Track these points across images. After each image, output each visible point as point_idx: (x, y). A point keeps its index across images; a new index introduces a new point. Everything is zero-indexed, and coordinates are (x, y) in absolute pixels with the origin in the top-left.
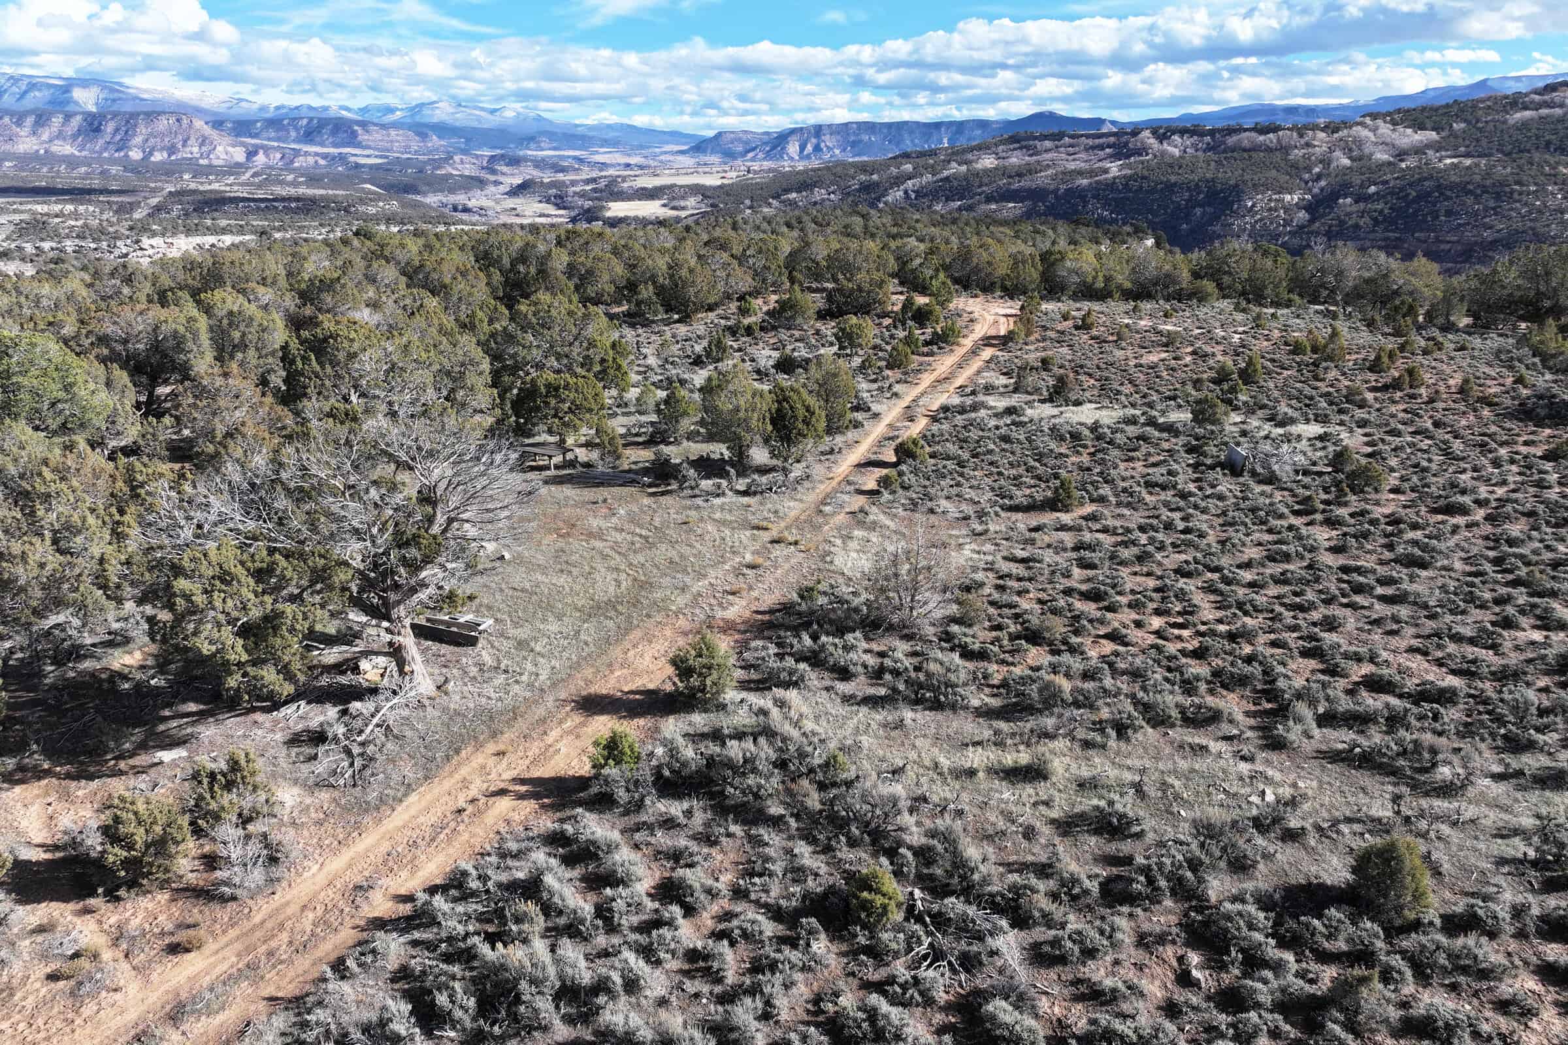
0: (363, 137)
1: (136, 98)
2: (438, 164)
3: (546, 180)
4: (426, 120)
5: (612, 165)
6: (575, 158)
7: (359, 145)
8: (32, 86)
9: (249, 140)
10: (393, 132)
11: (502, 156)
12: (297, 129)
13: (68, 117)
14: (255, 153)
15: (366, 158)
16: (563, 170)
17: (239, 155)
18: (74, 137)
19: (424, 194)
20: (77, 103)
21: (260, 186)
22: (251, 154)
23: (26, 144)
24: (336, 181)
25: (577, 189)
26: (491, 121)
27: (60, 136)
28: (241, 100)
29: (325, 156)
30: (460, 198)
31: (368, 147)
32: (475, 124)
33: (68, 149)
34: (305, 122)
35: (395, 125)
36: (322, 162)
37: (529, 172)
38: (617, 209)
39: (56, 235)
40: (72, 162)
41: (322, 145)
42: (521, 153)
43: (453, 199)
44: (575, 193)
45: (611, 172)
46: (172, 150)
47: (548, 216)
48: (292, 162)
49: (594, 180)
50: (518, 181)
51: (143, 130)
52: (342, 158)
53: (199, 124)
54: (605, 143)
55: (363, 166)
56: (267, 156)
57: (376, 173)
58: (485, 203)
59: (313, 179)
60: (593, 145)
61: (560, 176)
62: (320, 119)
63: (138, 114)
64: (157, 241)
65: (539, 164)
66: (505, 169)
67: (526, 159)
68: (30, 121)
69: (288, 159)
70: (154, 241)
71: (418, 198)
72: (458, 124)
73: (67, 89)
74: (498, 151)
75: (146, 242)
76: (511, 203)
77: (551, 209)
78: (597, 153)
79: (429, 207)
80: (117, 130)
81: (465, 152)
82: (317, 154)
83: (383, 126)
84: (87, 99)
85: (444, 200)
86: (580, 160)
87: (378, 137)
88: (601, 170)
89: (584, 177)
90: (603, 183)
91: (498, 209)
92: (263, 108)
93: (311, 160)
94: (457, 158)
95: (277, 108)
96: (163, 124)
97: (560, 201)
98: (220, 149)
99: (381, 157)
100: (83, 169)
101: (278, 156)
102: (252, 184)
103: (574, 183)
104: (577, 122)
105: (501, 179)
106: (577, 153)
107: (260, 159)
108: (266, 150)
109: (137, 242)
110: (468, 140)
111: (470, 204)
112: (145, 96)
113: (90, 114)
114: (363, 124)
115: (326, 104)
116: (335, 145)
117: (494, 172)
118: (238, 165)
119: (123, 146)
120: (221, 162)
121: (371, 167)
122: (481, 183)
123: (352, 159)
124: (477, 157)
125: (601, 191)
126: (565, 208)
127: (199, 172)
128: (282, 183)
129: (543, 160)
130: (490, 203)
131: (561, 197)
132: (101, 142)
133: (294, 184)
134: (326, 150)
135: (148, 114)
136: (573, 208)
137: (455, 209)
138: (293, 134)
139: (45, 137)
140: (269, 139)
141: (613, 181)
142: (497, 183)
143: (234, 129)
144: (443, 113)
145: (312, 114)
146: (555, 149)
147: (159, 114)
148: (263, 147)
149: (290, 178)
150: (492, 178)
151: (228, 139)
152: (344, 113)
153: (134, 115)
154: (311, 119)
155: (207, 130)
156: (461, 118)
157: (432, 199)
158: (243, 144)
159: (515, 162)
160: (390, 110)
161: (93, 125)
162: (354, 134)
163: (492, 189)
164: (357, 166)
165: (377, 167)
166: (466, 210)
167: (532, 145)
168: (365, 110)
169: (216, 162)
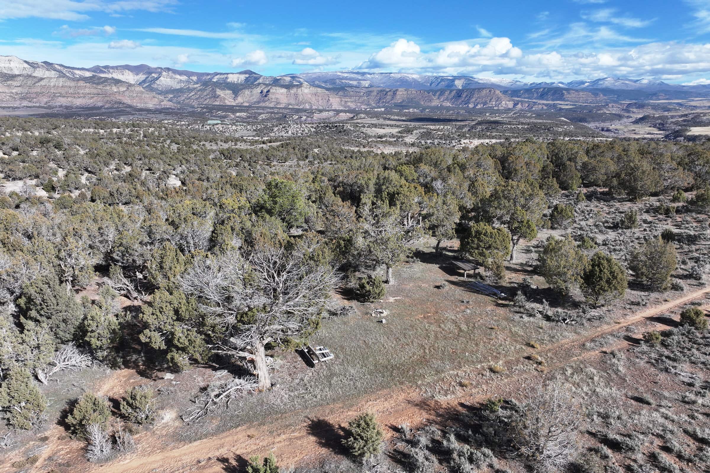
0: (566, 95)
1: (477, 82)
2: (599, 108)
3: (656, 116)
4: (600, 87)
5: (700, 107)
6: (678, 104)
7: (564, 100)
8: (442, 80)
9: (516, 99)
10: (581, 93)
11: (635, 103)
12: (537, 93)
13: (451, 91)
14: (518, 104)
15: (565, 105)
16: (669, 110)
17: (510, 105)
18: (452, 99)
19: (589, 122)
20: (456, 86)
21: (515, 118)
22: (515, 105)
23: (435, 103)
24: (549, 116)
25: (673, 120)
26: (633, 86)
27: (447, 99)
28: (517, 81)
29: (546, 105)
30: (606, 125)
31: (568, 101)
32: (624, 88)
33: (448, 104)
34: (542, 90)
35: (583, 90)
36: (545, 108)
37: (648, 111)
38: (696, 131)
39: (433, 138)
40: (448, 109)
41: (547, 100)
42: (647, 102)
43: (602, 125)
44: (672, 122)
45: (698, 111)
46: (485, 103)
47: (653, 134)
48: (532, 108)
49: (686, 115)
50: (641, 116)
51: (476, 95)
52: (554, 106)
53: (498, 92)
54: (699, 95)
55: (563, 109)
56: (522, 106)
57: (567, 113)
58: (618, 127)
59: (539, 115)
60: (692, 96)
61: (666, 113)
62: (548, 88)
63: (476, 89)
64: (467, 141)
65: (655, 107)
66: (635, 110)
67: (648, 105)
68: (438, 93)
69: (530, 107)
70: (465, 141)
71: (586, 124)
72: (615, 88)
73: (453, 81)
74: (634, 101)
75: (463, 141)
76: (633, 127)
77: (656, 131)
78: (693, 100)
79: (590, 129)
80: (467, 96)
81: (615, 102)
82: (543, 104)
83: (577, 91)
84: (459, 84)
85: (598, 125)
86: (680, 105)
87: (574, 95)
88: (691, 110)
89: (680, 113)
90: (691, 116)
91: (626, 130)
92: (526, 84)
93: (540, 106)
94: (610, 105)
95: (531, 84)
96: (484, 92)
97: (661, 127)
98: (504, 102)
99: (573, 105)
100: (451, 112)
101: (527, 105)
102: (512, 117)
103: (672, 117)
104: (683, 84)
105: (632, 115)
106: (680, 101)
107: (519, 106)
108: (522, 102)
109: (460, 141)
110: (619, 96)
111: (611, 128)
112: (480, 82)
113: (459, 90)
114: (567, 90)
115: (553, 81)
116: (553, 100)
117: (628, 111)
118: (509, 109)
119: (467, 102)
120: (502, 108)
121: (567, 109)
122: (619, 117)
123: (559, 106)
124: (621, 104)
125: (688, 121)
126: (663, 130)
127: (493, 112)
128: (525, 117)
129: (658, 104)
130: (622, 127)
131: (663, 124)
132: (460, 101)
133: (530, 117)
134: (548, 102)
135: (479, 89)
136: (668, 130)
137: (603, 130)
138: (535, 95)
139: (442, 100)
140: (525, 98)
141: (698, 116)
142: (628, 117)
143: (511, 94)
144: (609, 83)
145: (546, 86)
146: (667, 99)
147: (483, 89)
148: (521, 101)
149: (529, 115)
150: (626, 114)
151: (508, 98)
152: (560, 85)
153: (474, 90)
154: (545, 88)
155: (500, 95)
156: (618, 85)
157: (592, 125)
158: (513, 100)
159: (641, 106)
160: (583, 83)
161: (459, 94)
162: (563, 94)
163: (625, 120)
164: (561, 109)
165: (570, 110)
166: (608, 130)
167: (654, 98)
168: (571, 83)
169: (501, 108)
